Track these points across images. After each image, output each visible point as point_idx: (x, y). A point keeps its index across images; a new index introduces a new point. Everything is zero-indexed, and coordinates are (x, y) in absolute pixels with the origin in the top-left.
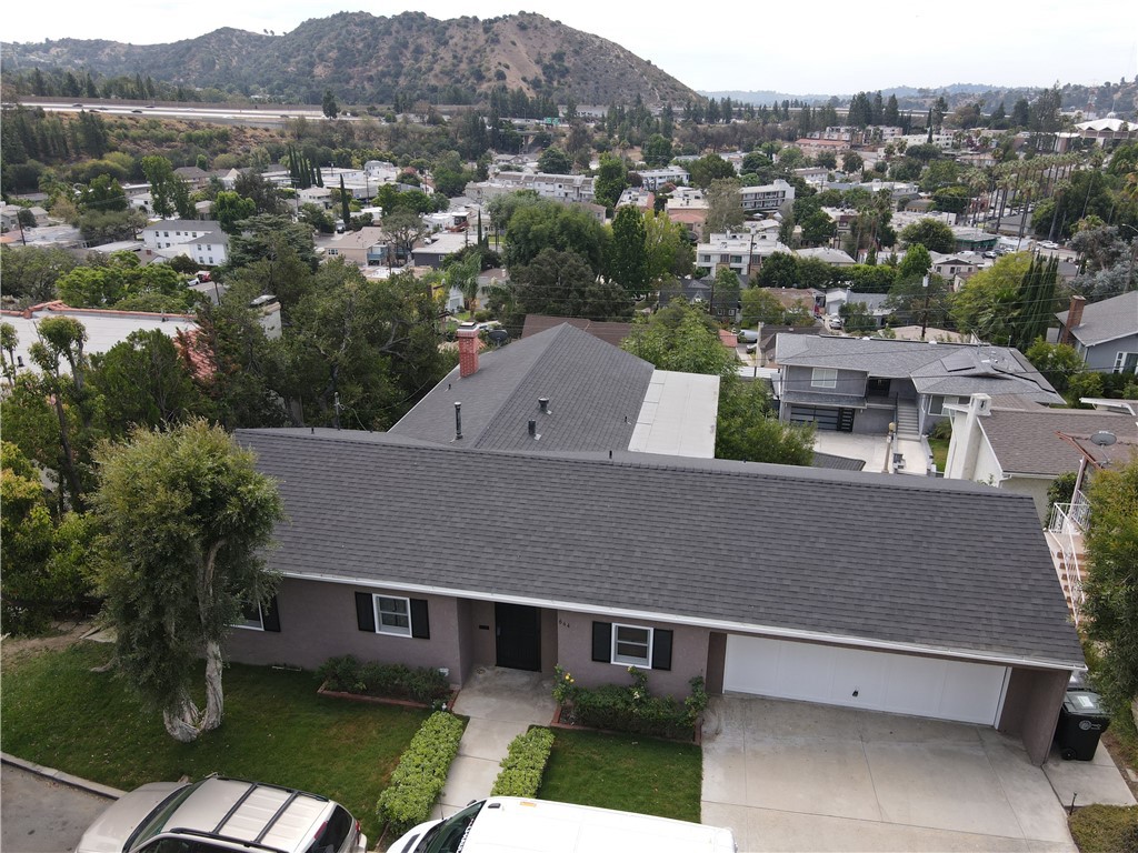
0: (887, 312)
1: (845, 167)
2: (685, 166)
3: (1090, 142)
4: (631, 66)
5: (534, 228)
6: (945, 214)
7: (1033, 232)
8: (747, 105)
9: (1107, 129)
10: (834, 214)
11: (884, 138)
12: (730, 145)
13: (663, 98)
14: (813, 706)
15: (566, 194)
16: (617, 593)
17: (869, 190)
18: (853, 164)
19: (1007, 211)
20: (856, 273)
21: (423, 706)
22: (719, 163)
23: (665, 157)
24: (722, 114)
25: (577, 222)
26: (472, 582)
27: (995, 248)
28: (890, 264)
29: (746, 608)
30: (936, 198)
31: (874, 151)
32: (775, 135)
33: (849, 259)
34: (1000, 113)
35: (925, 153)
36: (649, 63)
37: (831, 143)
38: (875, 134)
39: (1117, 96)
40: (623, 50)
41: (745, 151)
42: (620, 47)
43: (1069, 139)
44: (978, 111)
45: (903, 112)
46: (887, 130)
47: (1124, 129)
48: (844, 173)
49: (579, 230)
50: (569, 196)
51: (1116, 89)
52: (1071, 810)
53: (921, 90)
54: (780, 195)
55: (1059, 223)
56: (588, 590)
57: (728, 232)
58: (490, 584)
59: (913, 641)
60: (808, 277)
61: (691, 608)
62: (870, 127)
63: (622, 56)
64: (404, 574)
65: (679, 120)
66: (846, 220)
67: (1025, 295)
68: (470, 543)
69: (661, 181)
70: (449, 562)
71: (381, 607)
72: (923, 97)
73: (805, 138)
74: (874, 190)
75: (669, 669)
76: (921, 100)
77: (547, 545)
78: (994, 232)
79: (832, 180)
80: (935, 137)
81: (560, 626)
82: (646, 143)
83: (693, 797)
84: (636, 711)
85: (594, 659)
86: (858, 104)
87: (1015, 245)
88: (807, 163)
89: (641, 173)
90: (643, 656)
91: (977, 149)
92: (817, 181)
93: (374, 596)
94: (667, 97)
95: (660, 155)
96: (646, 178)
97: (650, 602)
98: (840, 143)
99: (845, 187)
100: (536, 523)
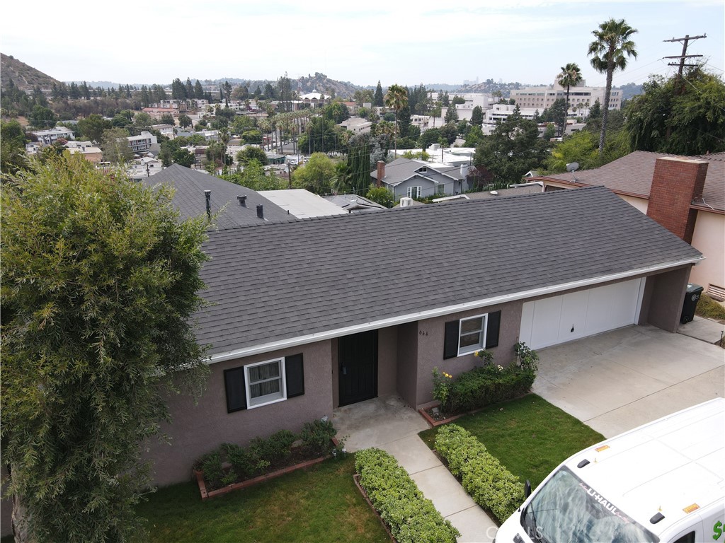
1: (181, 124)
2: (69, 127)
3: (308, 106)
6: (253, 145)
7: (300, 152)
8: (99, 89)
9: (314, 98)
10: (191, 149)
11: (199, 106)
12: (96, 113)
13: (30, 83)
14: (554, 348)
17: (203, 136)
18: (186, 122)
19: (283, 143)
21: (321, 459)
23: (51, 121)
24: (83, 93)
26: (346, 319)
27: (286, 161)
29: (540, 278)
30: (244, 137)
31: (194, 114)
32: (126, 106)
34: (258, 92)
35: (227, 114)
37: (166, 110)
38: (193, 104)
39: (309, 84)
41: (109, 117)
43: (298, 104)
44: (247, 90)
45: (206, 90)
46: (200, 102)
47: (322, 98)
48: (180, 127)
51: (307, 80)
52: (719, 343)
54: (147, 141)
55: (312, 145)
62: (188, 100)
64: (278, 332)
65: (50, 98)
66: (199, 152)
67: (352, 165)
68: (314, 291)
69: (52, 138)
70: (310, 311)
71: (252, 380)
72: (209, 85)
73: (148, 107)
74: (206, 135)
75: (497, 345)
76: (208, 87)
77: (378, 276)
78: (282, 153)
79: (176, 131)
80: (229, 104)
81: (420, 337)
82: (28, 113)
83: (577, 422)
84: (501, 381)
85: (445, 358)
86: (177, 85)
87: (296, 159)
88: (156, 122)
89: (34, 133)
90: (477, 342)
91: (254, 111)
92: (167, 132)
93: (246, 368)
94: (33, 82)
95: (45, 120)
96: (40, 136)
97: (485, 292)
98: (172, 110)
99: (187, 135)
100: (352, 263)
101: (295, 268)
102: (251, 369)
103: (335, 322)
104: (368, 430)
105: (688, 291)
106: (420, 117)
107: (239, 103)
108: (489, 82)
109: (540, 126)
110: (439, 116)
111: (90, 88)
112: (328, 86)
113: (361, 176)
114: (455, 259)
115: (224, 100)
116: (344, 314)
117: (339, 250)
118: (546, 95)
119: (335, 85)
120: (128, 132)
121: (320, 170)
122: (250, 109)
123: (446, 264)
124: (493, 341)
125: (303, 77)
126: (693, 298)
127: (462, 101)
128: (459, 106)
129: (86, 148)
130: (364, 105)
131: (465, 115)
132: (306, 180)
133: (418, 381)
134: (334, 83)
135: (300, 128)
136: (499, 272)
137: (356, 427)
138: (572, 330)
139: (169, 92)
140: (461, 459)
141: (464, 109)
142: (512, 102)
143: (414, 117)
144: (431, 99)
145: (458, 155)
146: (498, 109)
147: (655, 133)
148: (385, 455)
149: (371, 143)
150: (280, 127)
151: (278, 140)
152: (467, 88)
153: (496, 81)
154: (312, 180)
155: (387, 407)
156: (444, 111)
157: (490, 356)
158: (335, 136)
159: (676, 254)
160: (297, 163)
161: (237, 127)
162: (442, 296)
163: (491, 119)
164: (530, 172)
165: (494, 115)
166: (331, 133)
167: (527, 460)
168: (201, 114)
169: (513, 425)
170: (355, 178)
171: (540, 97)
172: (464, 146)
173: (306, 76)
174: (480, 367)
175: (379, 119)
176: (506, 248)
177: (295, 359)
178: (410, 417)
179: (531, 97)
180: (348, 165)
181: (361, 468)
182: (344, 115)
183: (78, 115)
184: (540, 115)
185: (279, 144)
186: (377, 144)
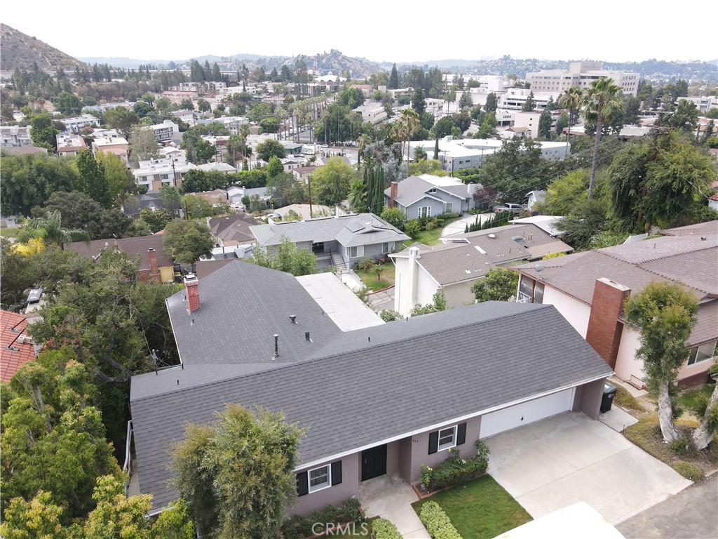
0: (269, 197)
1: (200, 109)
2: (94, 114)
3: (324, 88)
4: (21, 41)
5: (15, 174)
6: (271, 135)
7: (316, 140)
8: (119, 69)
9: (330, 81)
10: (212, 140)
11: (217, 89)
12: (118, 96)
13: (53, 64)
14: (508, 432)
15: (6, 141)
16: (438, 414)
17: (222, 123)
18: (205, 107)
19: (299, 129)
20: (242, 177)
22: (125, 112)
23: (77, 108)
24: (104, 75)
25: (49, 166)
26: (368, 439)
27: (302, 151)
28: (258, 169)
29: (494, 398)
30: (262, 125)
31: (213, 97)
32: (146, 89)
33: (231, 167)
34: (275, 73)
35: (244, 98)
36: (34, 38)
37: (185, 93)
38: (211, 87)
39: (324, 61)
40: (12, 29)
41: (131, 101)
42: (7, 27)
43: (314, 87)
44: (263, 72)
45: (223, 72)
46: (217, 85)
47: (338, 80)
48: (199, 112)
49: (53, 171)
50: (9, 142)
51: (323, 57)
52: (623, 432)
53: (222, 58)
54: (170, 130)
55: (328, 134)
56: (424, 418)
57: (152, 159)
58: (377, 436)
59: (560, 386)
60: (214, 182)
61: (474, 407)
62: (206, 83)
63: (11, 33)
64: (327, 450)
65: (72, 79)
66: (220, 143)
67: (367, 184)
68: (348, 417)
69: (80, 125)
70: (345, 433)
71: (312, 477)
72: (225, 62)
73: (168, 90)
74: (226, 122)
75: (464, 442)
76: (224, 64)
77: (387, 402)
78: (299, 142)
79: (195, 117)
80: (246, 88)
81: (413, 443)
82: (54, 98)
83: (511, 499)
84: (464, 470)
85: (429, 454)
86: (195, 65)
87: (312, 148)
88: (176, 107)
89: (62, 121)
90: (451, 441)
91: (270, 94)
92: (187, 118)
93: (309, 472)
94: (56, 63)
95: (71, 107)
96: (68, 124)
97: (456, 412)
98: (191, 93)
99: (207, 122)
100: (372, 392)
101: (335, 398)
102: (311, 472)
103: (360, 441)
104: (380, 500)
105: (606, 392)
106: (435, 100)
107: (256, 86)
108: (506, 58)
109: (554, 114)
110: (454, 99)
111: (111, 68)
112: (343, 63)
113: (376, 195)
114: (438, 385)
115: (241, 82)
116: (366, 435)
117: (362, 381)
118: (562, 78)
119: (351, 62)
120: (151, 120)
121: (336, 174)
122: (266, 91)
123: (432, 390)
124: (461, 440)
125: (318, 54)
126: (609, 396)
127: (476, 85)
128: (474, 90)
129: (113, 139)
130: (379, 88)
131: (480, 100)
132: (323, 183)
133: (412, 468)
134: (349, 60)
135: (316, 113)
136: (466, 395)
137: (372, 497)
138: (522, 419)
139: (187, 72)
140: (435, 527)
141: (479, 93)
142: (528, 86)
143: (428, 101)
144: (446, 82)
145: (470, 147)
146: (513, 93)
147: (632, 192)
148: (390, 524)
149: (385, 153)
150: (297, 116)
151: (295, 125)
152: (484, 64)
153: (513, 57)
154: (330, 182)
155: (392, 482)
156: (459, 95)
157: (458, 452)
158: (350, 126)
159: (594, 371)
160: (313, 153)
161: (255, 114)
162: (428, 417)
163: (505, 103)
164: (532, 192)
165: (508, 99)
166: (346, 123)
167: (475, 527)
168: (219, 98)
169: (471, 499)
170: (370, 196)
171: (556, 81)
172: (477, 137)
173: (322, 53)
174: (452, 459)
175: (394, 102)
176: (474, 372)
177: (337, 465)
178: (407, 490)
179: (547, 80)
180: (364, 183)
181: (376, 532)
182: (359, 99)
183: (101, 99)
184: (555, 101)
185: (295, 129)
186: (391, 154)
